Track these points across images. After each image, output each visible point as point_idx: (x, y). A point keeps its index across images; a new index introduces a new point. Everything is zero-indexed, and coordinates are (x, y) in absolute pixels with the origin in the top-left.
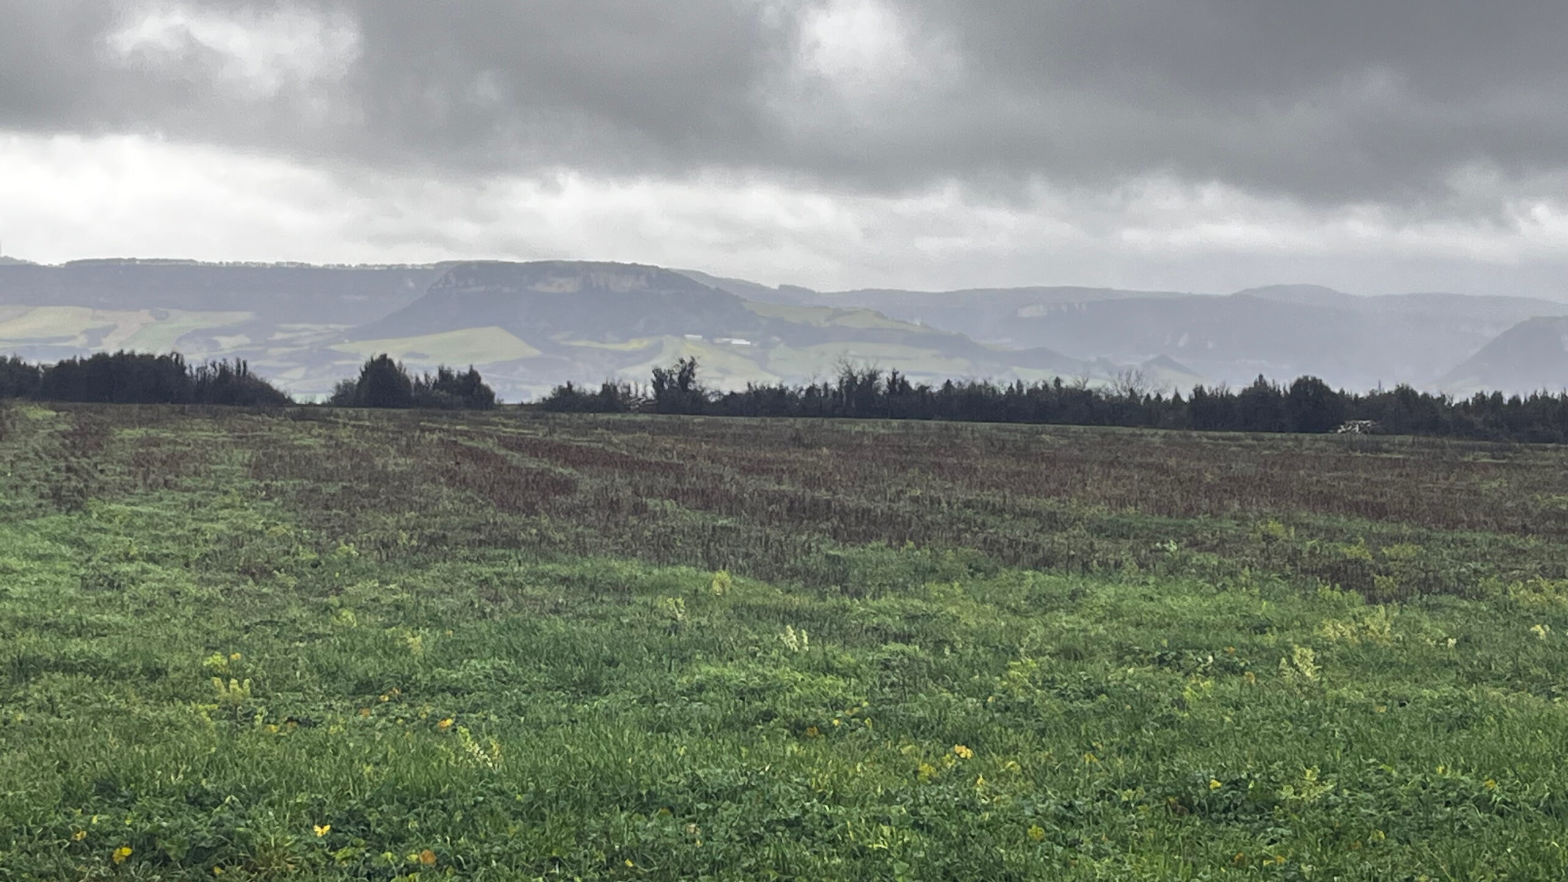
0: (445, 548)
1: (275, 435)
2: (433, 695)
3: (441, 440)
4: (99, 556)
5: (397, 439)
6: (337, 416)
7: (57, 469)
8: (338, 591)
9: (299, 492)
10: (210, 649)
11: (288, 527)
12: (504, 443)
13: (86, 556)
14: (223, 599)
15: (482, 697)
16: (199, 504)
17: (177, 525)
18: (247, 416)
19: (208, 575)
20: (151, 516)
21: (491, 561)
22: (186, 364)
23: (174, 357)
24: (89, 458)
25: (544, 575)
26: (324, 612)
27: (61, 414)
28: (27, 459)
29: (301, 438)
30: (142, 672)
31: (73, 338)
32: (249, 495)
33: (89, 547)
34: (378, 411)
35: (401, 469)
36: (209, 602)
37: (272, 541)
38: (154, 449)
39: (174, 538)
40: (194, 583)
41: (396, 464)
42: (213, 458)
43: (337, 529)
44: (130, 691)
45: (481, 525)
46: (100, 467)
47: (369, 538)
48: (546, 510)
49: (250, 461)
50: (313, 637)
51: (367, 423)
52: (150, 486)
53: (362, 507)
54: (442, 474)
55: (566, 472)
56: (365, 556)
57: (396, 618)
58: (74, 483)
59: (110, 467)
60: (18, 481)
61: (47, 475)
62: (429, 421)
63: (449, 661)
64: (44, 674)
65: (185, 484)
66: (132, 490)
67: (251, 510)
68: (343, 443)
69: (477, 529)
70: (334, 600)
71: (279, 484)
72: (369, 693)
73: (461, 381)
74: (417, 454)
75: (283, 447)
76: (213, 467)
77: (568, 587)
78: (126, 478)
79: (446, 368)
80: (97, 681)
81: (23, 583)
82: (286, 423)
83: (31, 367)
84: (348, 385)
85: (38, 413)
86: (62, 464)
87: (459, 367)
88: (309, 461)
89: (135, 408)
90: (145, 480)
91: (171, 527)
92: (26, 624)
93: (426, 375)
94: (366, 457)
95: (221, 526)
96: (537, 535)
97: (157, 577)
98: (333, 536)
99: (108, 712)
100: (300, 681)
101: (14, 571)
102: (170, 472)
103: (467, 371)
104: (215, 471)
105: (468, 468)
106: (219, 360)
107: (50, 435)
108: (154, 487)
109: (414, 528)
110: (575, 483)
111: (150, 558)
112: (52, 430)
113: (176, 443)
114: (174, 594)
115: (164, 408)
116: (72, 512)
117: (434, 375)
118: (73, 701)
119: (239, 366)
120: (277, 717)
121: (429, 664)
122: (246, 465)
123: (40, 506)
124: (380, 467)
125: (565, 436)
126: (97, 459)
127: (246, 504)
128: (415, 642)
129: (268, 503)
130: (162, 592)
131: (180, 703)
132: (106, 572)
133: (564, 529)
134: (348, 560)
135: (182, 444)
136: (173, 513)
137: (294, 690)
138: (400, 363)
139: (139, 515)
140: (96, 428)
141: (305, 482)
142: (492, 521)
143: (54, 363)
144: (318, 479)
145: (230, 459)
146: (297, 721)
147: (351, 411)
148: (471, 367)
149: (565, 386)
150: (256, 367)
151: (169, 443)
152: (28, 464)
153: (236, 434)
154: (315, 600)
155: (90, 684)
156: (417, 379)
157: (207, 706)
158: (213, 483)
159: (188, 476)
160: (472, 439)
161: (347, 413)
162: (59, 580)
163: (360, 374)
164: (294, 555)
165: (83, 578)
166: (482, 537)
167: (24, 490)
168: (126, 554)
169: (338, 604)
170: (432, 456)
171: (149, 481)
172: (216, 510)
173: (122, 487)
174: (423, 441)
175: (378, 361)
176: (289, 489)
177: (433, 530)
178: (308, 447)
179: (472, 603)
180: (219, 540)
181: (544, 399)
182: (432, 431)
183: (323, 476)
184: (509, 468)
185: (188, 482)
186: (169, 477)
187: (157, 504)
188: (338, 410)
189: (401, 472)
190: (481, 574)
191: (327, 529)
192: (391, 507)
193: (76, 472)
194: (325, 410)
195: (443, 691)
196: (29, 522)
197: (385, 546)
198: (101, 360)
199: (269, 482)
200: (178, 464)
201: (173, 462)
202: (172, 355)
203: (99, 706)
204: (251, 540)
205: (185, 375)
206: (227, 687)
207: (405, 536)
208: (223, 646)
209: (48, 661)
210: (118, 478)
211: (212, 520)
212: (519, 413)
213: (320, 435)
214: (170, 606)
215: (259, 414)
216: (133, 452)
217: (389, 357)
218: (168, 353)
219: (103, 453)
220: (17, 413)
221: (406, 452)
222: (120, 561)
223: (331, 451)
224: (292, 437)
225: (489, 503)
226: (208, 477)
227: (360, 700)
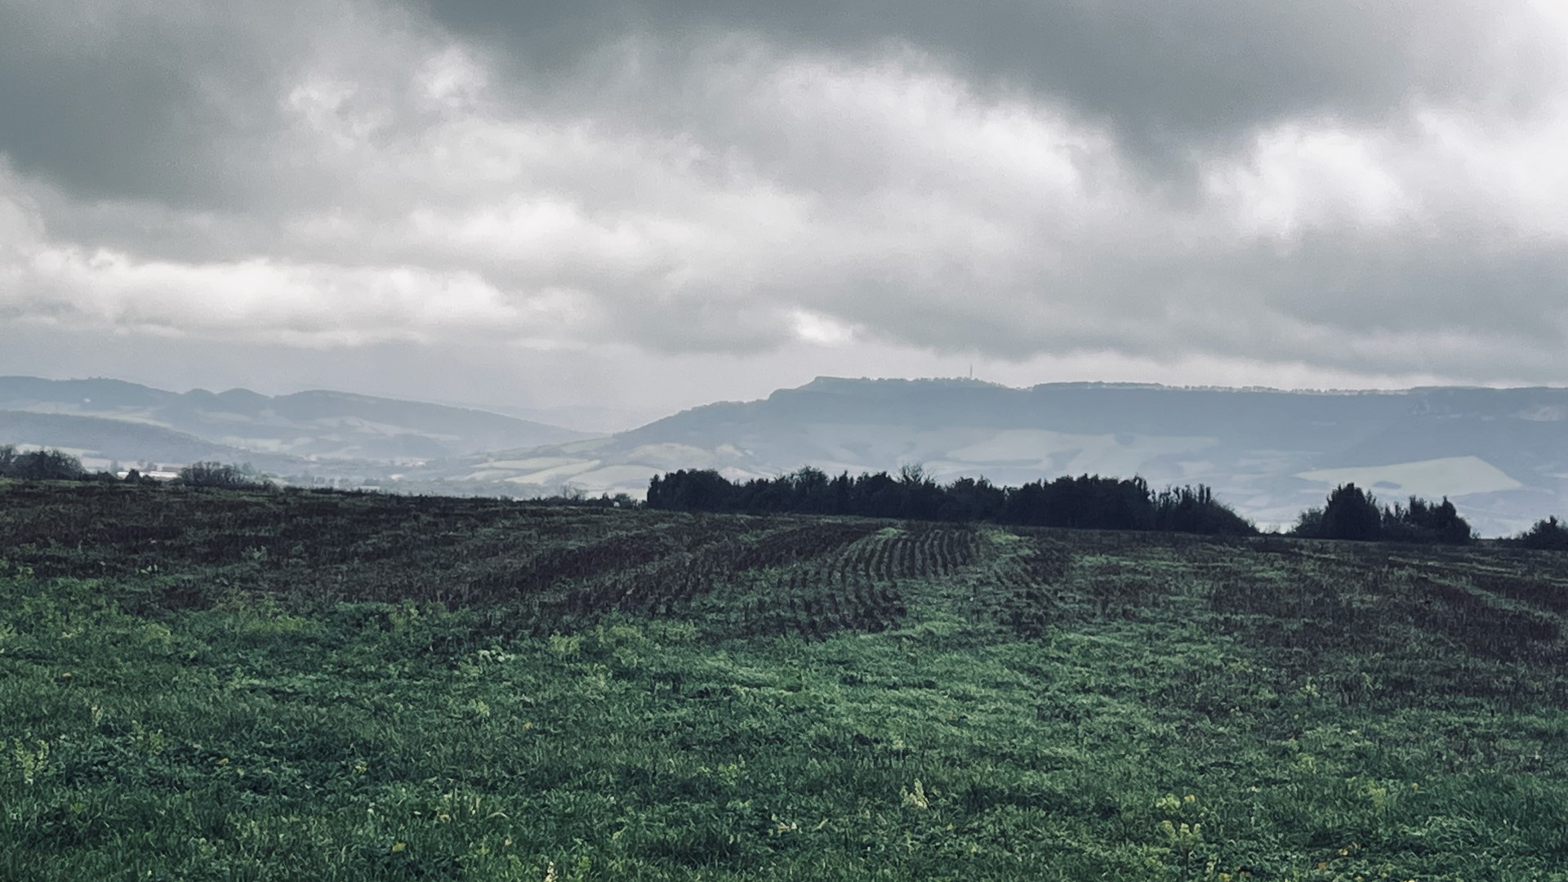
0: (1412, 693)
1: (1235, 566)
2: (1395, 852)
3: (1411, 577)
4: (1056, 686)
5: (1362, 574)
6: (1301, 547)
7: (1018, 595)
8: (1297, 734)
9: (1259, 627)
10: (1164, 789)
11: (1246, 664)
12: (1480, 581)
13: (1044, 685)
14: (1178, 737)
15: (1448, 858)
16: (1158, 636)
17: (1134, 657)
18: (1210, 546)
19: (1163, 711)
20: (1108, 647)
21: (1462, 710)
22: (1149, 490)
23: (1137, 482)
24: (1050, 584)
25: (1519, 728)
26: (1281, 757)
27: (1023, 538)
28: (989, 584)
29: (1263, 571)
30: (1093, 810)
31: (1038, 461)
32: (1209, 628)
33: (1046, 677)
34: (1345, 544)
35: (1366, 606)
36: (1163, 740)
37: (1229, 678)
38: (1114, 577)
39: (1131, 670)
40: (1149, 718)
41: (1363, 602)
42: (1173, 588)
43: (1297, 668)
44: (1083, 828)
45: (1450, 669)
46: (1059, 595)
47: (1331, 679)
48: (1523, 656)
49: (1209, 593)
50: (1268, 782)
51: (1333, 557)
52: (1109, 615)
53: (1325, 646)
54: (1411, 614)
55: (1546, 615)
56: (1327, 698)
57: (1357, 767)
58: (1033, 610)
59: (1070, 594)
60: (980, 606)
61: (1008, 600)
62: (1399, 556)
63: (1413, 816)
64: (997, 806)
65: (1143, 615)
66: (1089, 619)
67: (1210, 644)
68: (1307, 577)
69: (1447, 673)
70: (1292, 743)
71: (1238, 618)
72: (1328, 846)
73: (1434, 513)
74: (1386, 592)
75: (1244, 579)
76: (1172, 598)
77: (1546, 743)
78: (1085, 606)
79: (1417, 499)
80: (1050, 816)
81: (981, 710)
82: (1247, 554)
83: (996, 489)
84: (1314, 514)
85: (1002, 537)
86: (1023, 591)
87: (1432, 498)
88: (1270, 594)
89: (1096, 534)
90: (1104, 609)
91: (1127, 659)
92: (981, 753)
93: (1397, 508)
94: (1330, 592)
95: (1178, 659)
96: (1512, 683)
97: (1112, 711)
98: (1293, 675)
99: (1060, 848)
100: (1255, 829)
101: (972, 698)
102: (1129, 602)
103: (1440, 503)
104: (1174, 603)
105: (1439, 606)
106: (1182, 487)
107: (1012, 559)
108: (1112, 616)
109: (1378, 671)
110: (1557, 628)
111: (1106, 691)
112: (1015, 555)
113: (1135, 571)
114: (1129, 729)
115: (1125, 535)
116: (1032, 640)
117: (1405, 506)
118: (1025, 835)
119: (1202, 492)
120: (1230, 866)
121: (1391, 819)
122: (1205, 597)
123: (1000, 632)
124: (1344, 604)
125: (1547, 577)
126: (1056, 586)
127: (1205, 638)
128: (1377, 792)
129: (1227, 638)
130: (1116, 727)
131: (1132, 845)
132: (1062, 703)
133: (1542, 678)
134: (1308, 701)
135: (1140, 573)
136: (1130, 645)
137: (1248, 837)
138: (1369, 493)
139: (1099, 645)
140: (1057, 554)
141: (1266, 617)
142: (1463, 666)
143: (1020, 486)
144: (1279, 616)
145: (1190, 590)
146: (1251, 870)
147: (1316, 542)
148: (1445, 498)
149: (1548, 521)
150: (1218, 494)
151: (1129, 571)
152: (991, 589)
153: (1196, 564)
154: (1272, 743)
155: (1042, 819)
156: (1387, 510)
157: (1158, 849)
158: (1171, 614)
159: (1146, 606)
160: (1443, 576)
161: (1312, 544)
162: (1016, 709)
163: (1327, 504)
164: (1252, 693)
165: (1038, 708)
166: (1452, 683)
167: (986, 616)
168: (1083, 685)
169: (1296, 748)
170: (1400, 593)
171: (1107, 611)
172: (1173, 643)
173: (1080, 616)
174: (1390, 577)
175: (1345, 490)
176: (1249, 623)
177: (1398, 674)
178: (1270, 580)
179: (1440, 755)
180: (1176, 674)
181: (1525, 535)
182: (1401, 566)
183: (1284, 611)
184: (1483, 610)
185: (1146, 613)
186: (1128, 607)
187: (1116, 635)
188: (1302, 541)
189: (1367, 609)
190: (1450, 724)
191: (1287, 667)
192: (1354, 647)
193: (1036, 598)
194: (1288, 540)
195: (1406, 849)
196: (988, 648)
197: (1348, 688)
198: (1064, 483)
199: (1228, 615)
200: (1137, 594)
201: (1132, 591)
202: (1135, 480)
203: (1050, 842)
204: (1209, 676)
205: (1149, 501)
206: (1177, 830)
207: (1368, 679)
208: (1177, 787)
209: (1002, 792)
210: (1077, 606)
211: (1169, 654)
212: (1496, 549)
213: (1283, 568)
214: (1125, 741)
215: (1221, 544)
216: (1093, 579)
217: (1356, 486)
218: (1131, 477)
219: (1064, 580)
220: (981, 536)
221: (1373, 588)
222: (1077, 692)
223: (1295, 585)
224: (1253, 568)
225: (1461, 647)
226: (1167, 609)
227: (1317, 853)
